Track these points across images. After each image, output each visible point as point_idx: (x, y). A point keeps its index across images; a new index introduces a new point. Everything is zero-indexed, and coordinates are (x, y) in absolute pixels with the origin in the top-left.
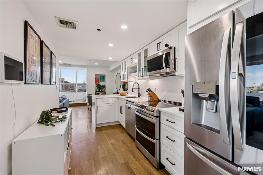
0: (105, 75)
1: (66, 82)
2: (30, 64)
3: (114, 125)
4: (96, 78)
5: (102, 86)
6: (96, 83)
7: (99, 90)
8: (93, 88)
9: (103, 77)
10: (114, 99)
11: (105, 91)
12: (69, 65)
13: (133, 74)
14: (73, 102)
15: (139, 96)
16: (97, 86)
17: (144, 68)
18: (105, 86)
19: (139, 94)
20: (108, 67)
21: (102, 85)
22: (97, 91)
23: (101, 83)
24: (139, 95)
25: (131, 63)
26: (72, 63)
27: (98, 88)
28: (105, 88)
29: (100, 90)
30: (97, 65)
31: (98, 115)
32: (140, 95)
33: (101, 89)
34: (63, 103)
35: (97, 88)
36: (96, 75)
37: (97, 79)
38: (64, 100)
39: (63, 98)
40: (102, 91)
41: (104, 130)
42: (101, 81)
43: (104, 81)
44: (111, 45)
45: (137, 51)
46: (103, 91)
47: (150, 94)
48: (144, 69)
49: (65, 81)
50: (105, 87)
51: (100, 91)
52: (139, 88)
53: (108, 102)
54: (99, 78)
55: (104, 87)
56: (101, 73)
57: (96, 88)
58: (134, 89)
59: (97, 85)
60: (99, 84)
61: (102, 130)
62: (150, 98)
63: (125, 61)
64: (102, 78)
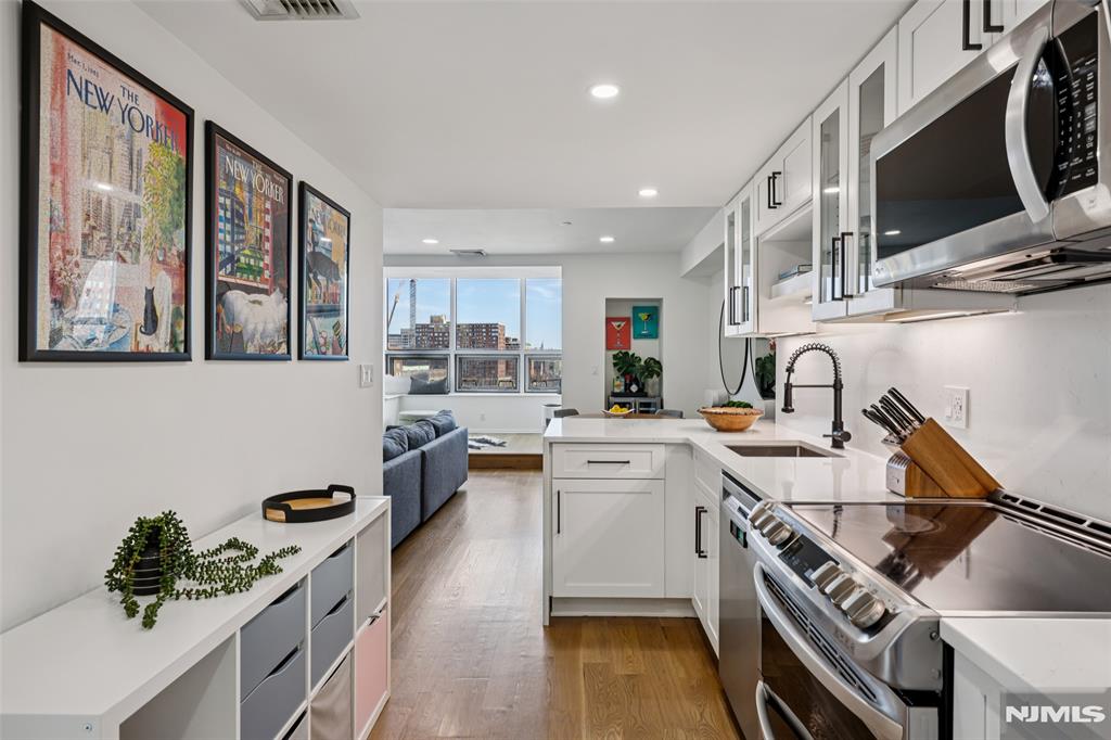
0: (660, 300)
1: (511, 342)
2: (67, 252)
3: (665, 619)
4: (609, 321)
5: (642, 363)
6: (608, 348)
7: (627, 386)
8: (595, 373)
9: (647, 316)
10: (661, 454)
11: (660, 395)
12: (477, 257)
13: (792, 286)
14: (501, 445)
15: (837, 444)
16: (615, 365)
17: (854, 227)
18: (659, 363)
19: (835, 429)
20: (676, 253)
21: (644, 358)
22: (617, 390)
23: (641, 349)
24: (840, 438)
25: (773, 204)
26: (487, 249)
27: (623, 375)
28: (659, 374)
29: (634, 388)
30: (610, 243)
31: (562, 542)
32: (847, 437)
33: (636, 381)
34: (423, 453)
35: (619, 374)
36: (607, 300)
37: (615, 324)
38: (437, 437)
39: (435, 426)
40: (642, 392)
41: (589, 646)
42: (640, 336)
43: (654, 334)
44: (605, 92)
45: (810, 110)
46: (646, 395)
47: (902, 440)
48: (856, 237)
49: (507, 339)
50: (661, 368)
51: (631, 394)
52: (838, 386)
53: (624, 471)
54: (626, 320)
55: (654, 367)
56: (634, 287)
57: (613, 373)
58: (794, 390)
59: (615, 357)
60: (627, 353)
61: (576, 642)
62: (903, 468)
63: (742, 197)
64: (643, 316)
